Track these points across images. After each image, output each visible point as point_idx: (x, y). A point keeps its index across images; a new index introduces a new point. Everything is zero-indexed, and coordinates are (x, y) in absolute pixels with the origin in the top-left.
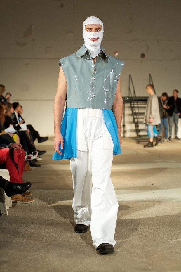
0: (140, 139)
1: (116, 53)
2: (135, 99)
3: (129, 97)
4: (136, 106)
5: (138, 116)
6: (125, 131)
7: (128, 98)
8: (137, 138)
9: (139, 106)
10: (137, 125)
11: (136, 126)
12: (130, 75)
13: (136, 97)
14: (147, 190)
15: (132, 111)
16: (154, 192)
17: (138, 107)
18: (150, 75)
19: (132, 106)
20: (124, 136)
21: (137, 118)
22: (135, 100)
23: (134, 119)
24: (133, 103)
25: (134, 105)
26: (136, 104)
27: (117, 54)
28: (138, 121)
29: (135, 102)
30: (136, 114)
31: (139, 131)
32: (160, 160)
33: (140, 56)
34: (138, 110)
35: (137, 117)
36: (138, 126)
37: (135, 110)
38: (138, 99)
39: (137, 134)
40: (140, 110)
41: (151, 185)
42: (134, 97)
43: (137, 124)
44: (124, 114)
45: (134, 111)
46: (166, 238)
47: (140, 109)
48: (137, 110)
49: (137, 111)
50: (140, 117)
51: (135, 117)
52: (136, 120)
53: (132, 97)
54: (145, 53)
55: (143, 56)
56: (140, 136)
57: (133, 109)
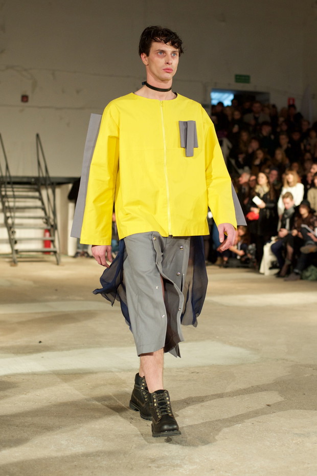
0: (18, 258)
2: (8, 180)
4: (10, 193)
5: (14, 212)
8: (11, 256)
9: (16, 193)
10: (12, 230)
11: (11, 232)
13: (10, 177)
14: (30, 352)
15: (3, 203)
16: (43, 357)
17: (14, 197)
18: (38, 135)
19: (3, 193)
21: (11, 217)
22: (9, 183)
23: (7, 218)
24: (5, 187)
25: (6, 191)
26: (10, 189)
28: (13, 224)
29: (9, 186)
30: (10, 209)
31: (16, 242)
32: (54, 297)
33: (20, 98)
34: (14, 202)
35: (12, 214)
36: (13, 232)
37: (8, 202)
38: (13, 180)
39: (12, 247)
40: (18, 202)
41: (37, 344)
42: (6, 177)
43: (10, 228)
45: (7, 204)
46: (67, 440)
47: (17, 200)
48: (11, 201)
49: (11, 204)
50: (17, 214)
51: (8, 214)
52: (10, 221)
53: (2, 177)
54: (29, 93)
55: (25, 98)
56: (17, 251)
57: (5, 199)
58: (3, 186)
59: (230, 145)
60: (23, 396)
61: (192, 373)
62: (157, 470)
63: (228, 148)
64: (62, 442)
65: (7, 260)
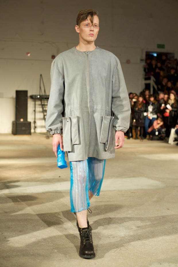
1: (28, 53)
2: (45, 97)
3: (40, 95)
6: (35, 127)
7: (39, 97)
8: (46, 134)
12: (41, 75)
14: (55, 182)
15: (43, 108)
19: (43, 103)
20: (35, 131)
23: (44, 116)
24: (44, 101)
25: (44, 102)
27: (29, 55)
29: (46, 100)
33: (51, 57)
41: (58, 177)
42: (44, 95)
44: (35, 111)
45: (44, 109)
51: (45, 114)
53: (42, 95)
54: (55, 55)
55: (53, 57)
57: (44, 106)
58: (43, 100)
59: (155, 80)
60: (51, 203)
61: (132, 193)
62: (113, 239)
63: (154, 81)
64: (69, 225)
65: (45, 136)
